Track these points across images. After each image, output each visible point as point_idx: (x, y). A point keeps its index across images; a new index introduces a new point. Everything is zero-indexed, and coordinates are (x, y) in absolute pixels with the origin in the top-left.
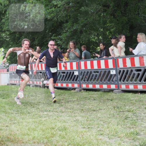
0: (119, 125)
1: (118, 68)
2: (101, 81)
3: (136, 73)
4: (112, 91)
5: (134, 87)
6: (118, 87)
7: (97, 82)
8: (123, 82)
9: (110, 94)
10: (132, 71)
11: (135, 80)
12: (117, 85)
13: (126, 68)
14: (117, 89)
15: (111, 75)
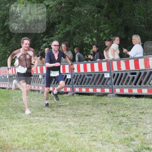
0: (113, 130)
1: (112, 71)
2: (95, 84)
3: (131, 76)
4: (106, 94)
5: (129, 91)
6: (112, 91)
7: (91, 86)
8: (117, 86)
9: (103, 98)
10: (126, 74)
11: (130, 84)
12: (111, 89)
13: (120, 71)
14: (112, 93)
15: (105, 79)
